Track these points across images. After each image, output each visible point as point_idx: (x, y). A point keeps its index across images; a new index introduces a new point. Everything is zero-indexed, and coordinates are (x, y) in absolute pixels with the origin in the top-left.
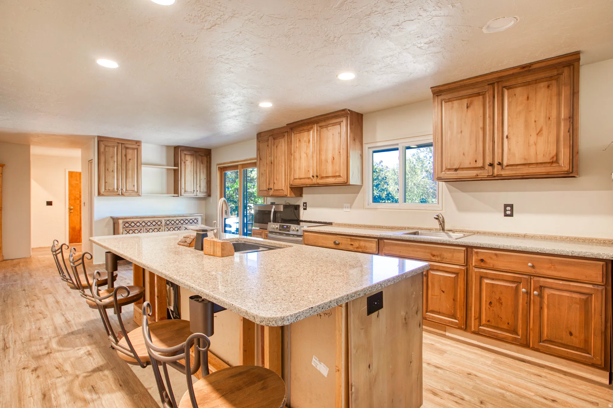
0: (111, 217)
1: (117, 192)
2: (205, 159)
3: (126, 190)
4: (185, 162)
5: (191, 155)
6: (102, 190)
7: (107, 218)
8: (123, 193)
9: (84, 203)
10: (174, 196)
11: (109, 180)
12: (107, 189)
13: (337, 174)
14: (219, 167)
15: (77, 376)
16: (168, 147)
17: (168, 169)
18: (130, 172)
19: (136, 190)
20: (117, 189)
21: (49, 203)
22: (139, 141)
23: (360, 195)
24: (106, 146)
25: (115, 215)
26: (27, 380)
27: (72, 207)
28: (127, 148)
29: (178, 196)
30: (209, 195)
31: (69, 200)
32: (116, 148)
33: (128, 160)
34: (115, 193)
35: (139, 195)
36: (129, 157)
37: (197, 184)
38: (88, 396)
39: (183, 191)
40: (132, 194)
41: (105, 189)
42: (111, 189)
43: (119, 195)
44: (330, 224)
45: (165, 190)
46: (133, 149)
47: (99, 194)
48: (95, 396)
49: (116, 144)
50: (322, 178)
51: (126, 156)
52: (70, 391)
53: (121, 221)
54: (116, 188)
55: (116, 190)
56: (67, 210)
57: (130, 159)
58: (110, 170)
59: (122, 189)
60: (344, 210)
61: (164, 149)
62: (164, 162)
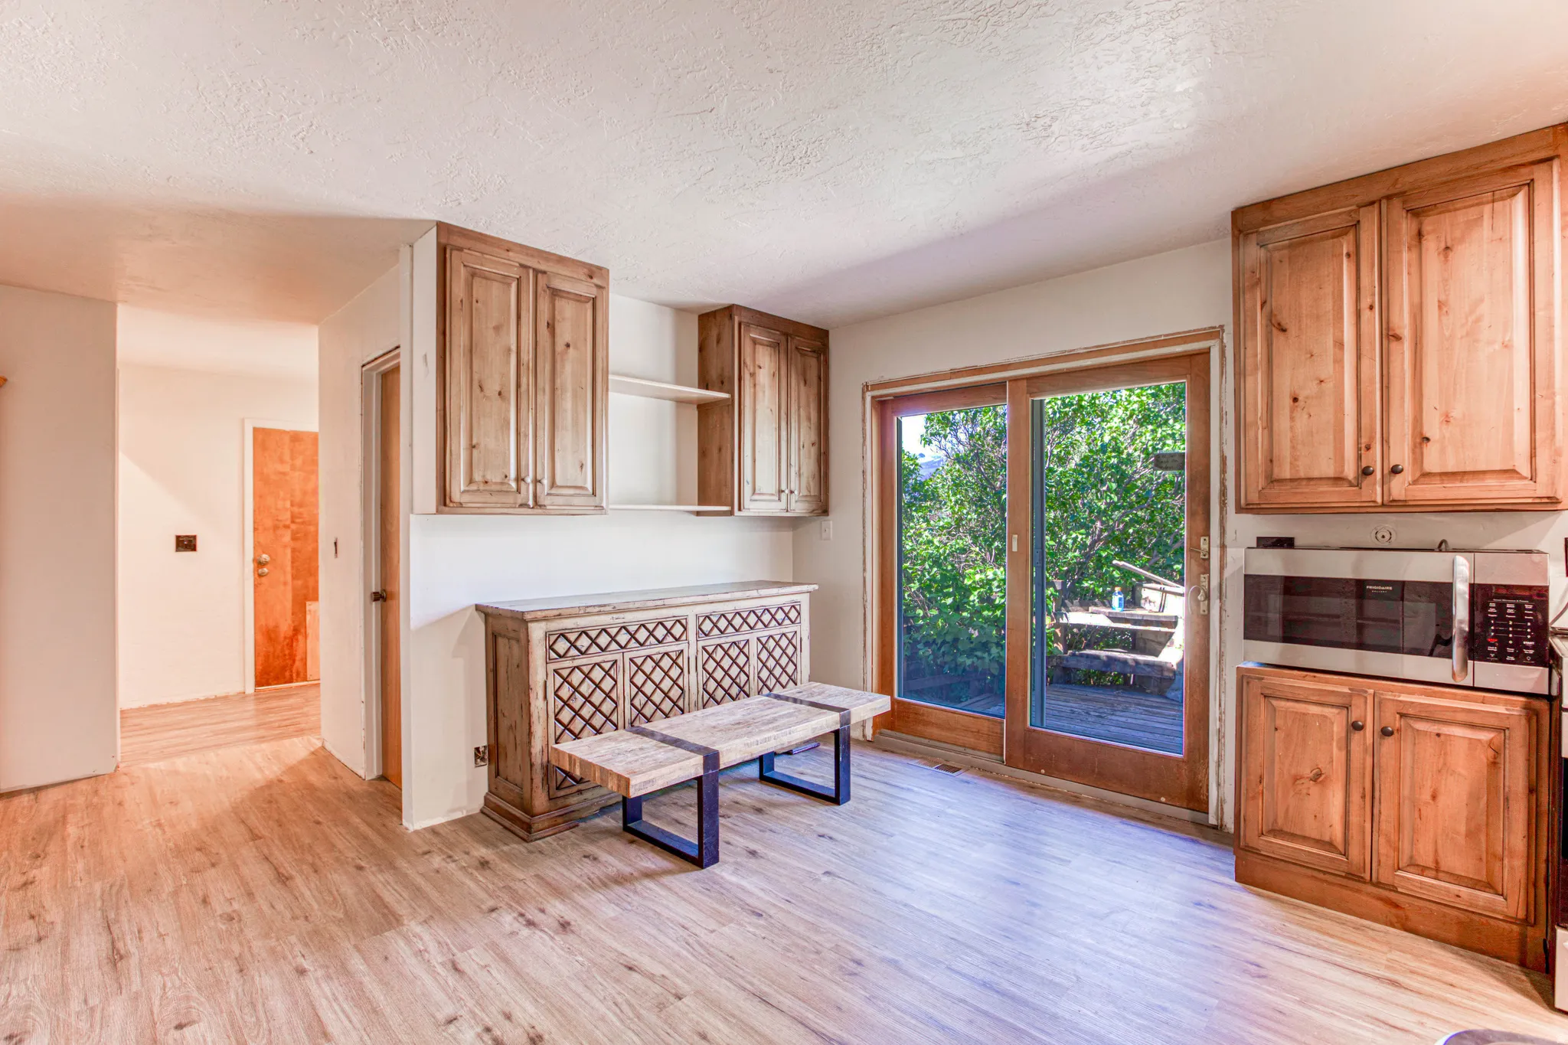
0: (478, 608)
1: (518, 491)
2: (812, 362)
3: (553, 484)
4: (753, 375)
5: (775, 346)
6: (458, 484)
7: (465, 609)
8: (541, 501)
9: (335, 543)
10: (698, 513)
11: (487, 440)
12: (477, 477)
14: (873, 398)
16: (680, 311)
17: (681, 402)
18: (567, 404)
19: (589, 486)
20: (519, 479)
21: (186, 544)
22: (600, 268)
24: (474, 274)
25: (504, 597)
27: (265, 557)
28: (555, 293)
29: (731, 513)
30: (822, 507)
31: (255, 529)
32: (514, 285)
33: (560, 347)
34: (510, 499)
35: (599, 508)
36: (565, 333)
37: (789, 465)
39: (747, 489)
40: (576, 501)
41: (471, 481)
42: (494, 477)
43: (523, 505)
46: (579, 299)
47: (444, 500)
49: (515, 273)
51: (551, 326)
53: (537, 632)
54: (513, 474)
55: (514, 485)
56: (250, 566)
57: (568, 346)
58: (493, 387)
59: (537, 481)
61: (668, 319)
62: (667, 368)
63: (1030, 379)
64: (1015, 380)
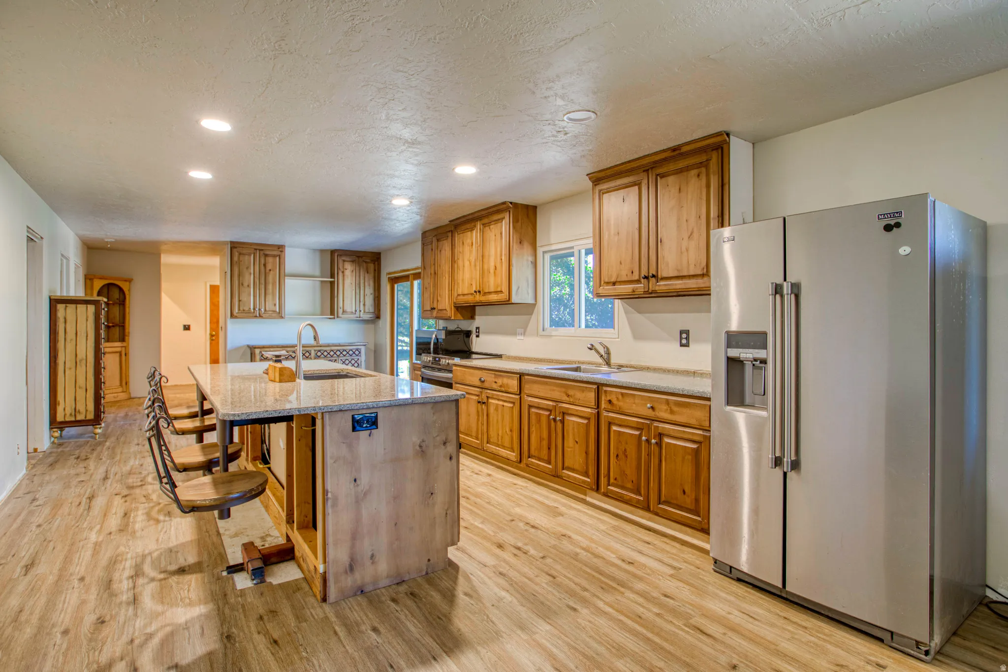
0: (248, 346)
1: (254, 312)
2: (371, 266)
3: (265, 310)
4: (343, 272)
5: (353, 261)
6: (236, 310)
7: (244, 346)
8: (261, 315)
9: (221, 327)
10: (330, 318)
11: (244, 298)
12: (241, 309)
13: (499, 290)
14: (389, 278)
15: (159, 504)
16: (322, 251)
17: (322, 282)
18: (270, 287)
19: (278, 310)
20: (254, 309)
21: (187, 328)
22: (282, 246)
23: (534, 317)
24: (240, 254)
25: (252, 343)
26: (116, 503)
27: (214, 333)
28: (266, 255)
29: (334, 318)
30: (378, 316)
31: (210, 323)
32: (252, 256)
33: (267, 271)
34: (251, 315)
35: (282, 317)
36: (269, 267)
37: (360, 302)
38: (161, 518)
39: (341, 311)
40: (273, 315)
41: (239, 310)
42: (246, 309)
43: (256, 316)
44: (499, 356)
45: (318, 309)
46: (275, 256)
47: (232, 316)
48: (167, 518)
49: (252, 251)
50: (485, 294)
51: (265, 265)
52: (148, 514)
53: (257, 351)
54: (252, 307)
55: (252, 310)
56: (208, 336)
57: (270, 270)
58: (246, 284)
59: (259, 310)
60: (518, 338)
61: (318, 254)
62: (317, 272)
63: (414, 274)
64: (411, 274)
